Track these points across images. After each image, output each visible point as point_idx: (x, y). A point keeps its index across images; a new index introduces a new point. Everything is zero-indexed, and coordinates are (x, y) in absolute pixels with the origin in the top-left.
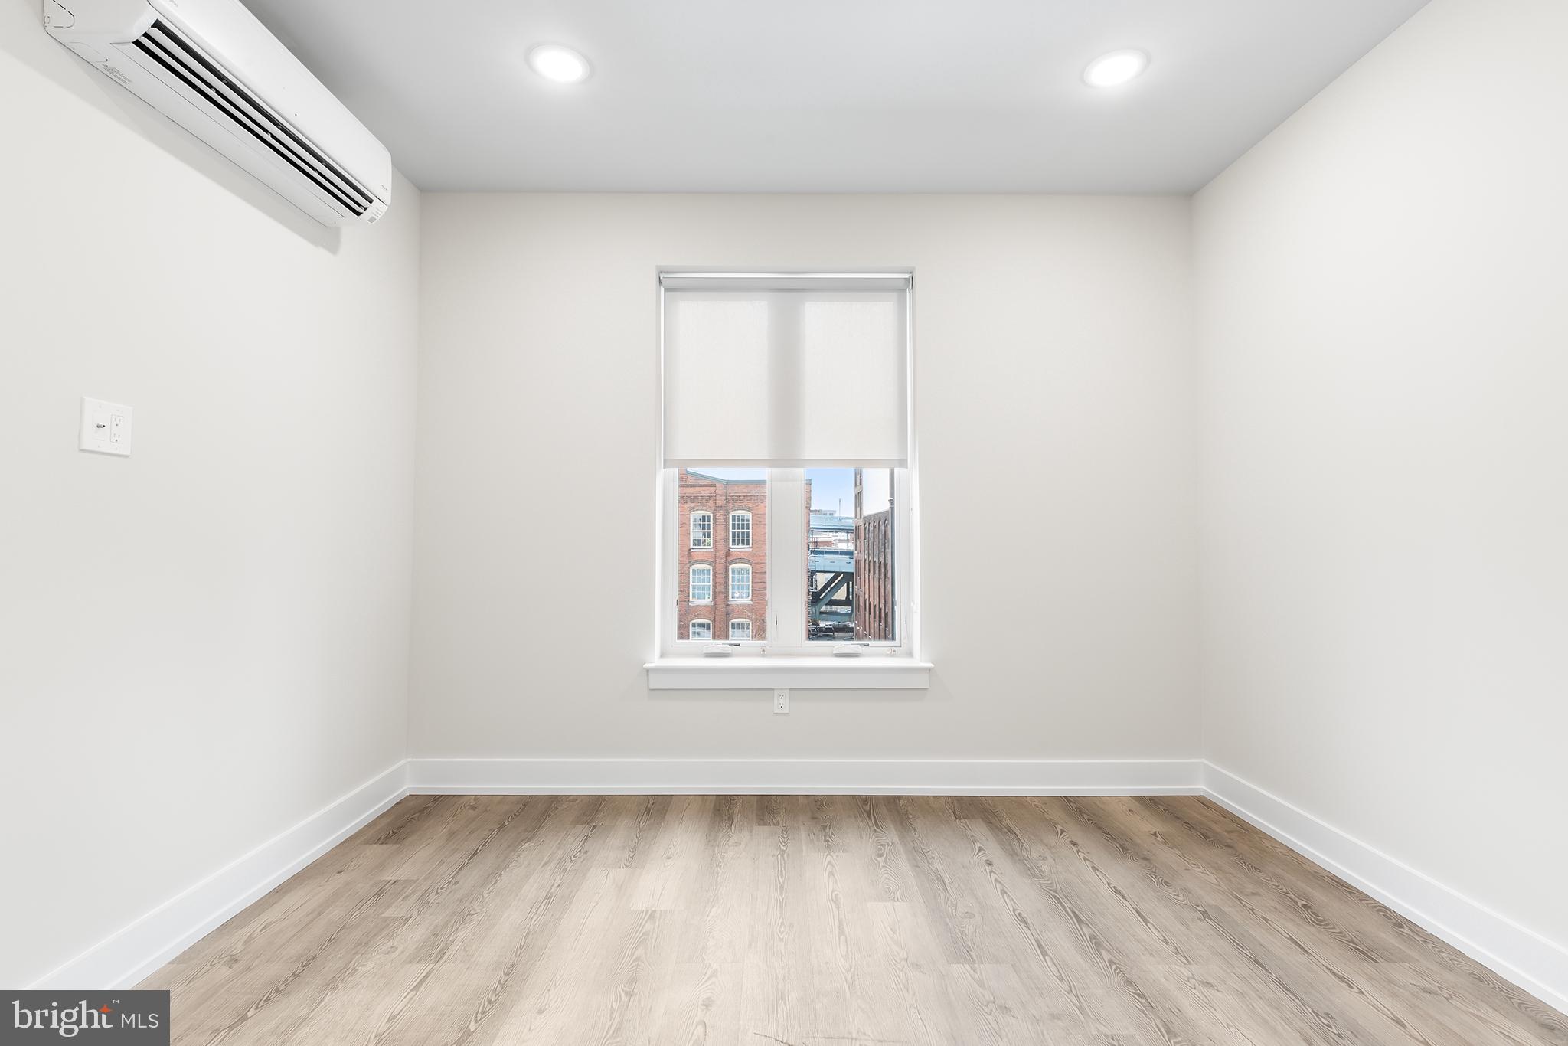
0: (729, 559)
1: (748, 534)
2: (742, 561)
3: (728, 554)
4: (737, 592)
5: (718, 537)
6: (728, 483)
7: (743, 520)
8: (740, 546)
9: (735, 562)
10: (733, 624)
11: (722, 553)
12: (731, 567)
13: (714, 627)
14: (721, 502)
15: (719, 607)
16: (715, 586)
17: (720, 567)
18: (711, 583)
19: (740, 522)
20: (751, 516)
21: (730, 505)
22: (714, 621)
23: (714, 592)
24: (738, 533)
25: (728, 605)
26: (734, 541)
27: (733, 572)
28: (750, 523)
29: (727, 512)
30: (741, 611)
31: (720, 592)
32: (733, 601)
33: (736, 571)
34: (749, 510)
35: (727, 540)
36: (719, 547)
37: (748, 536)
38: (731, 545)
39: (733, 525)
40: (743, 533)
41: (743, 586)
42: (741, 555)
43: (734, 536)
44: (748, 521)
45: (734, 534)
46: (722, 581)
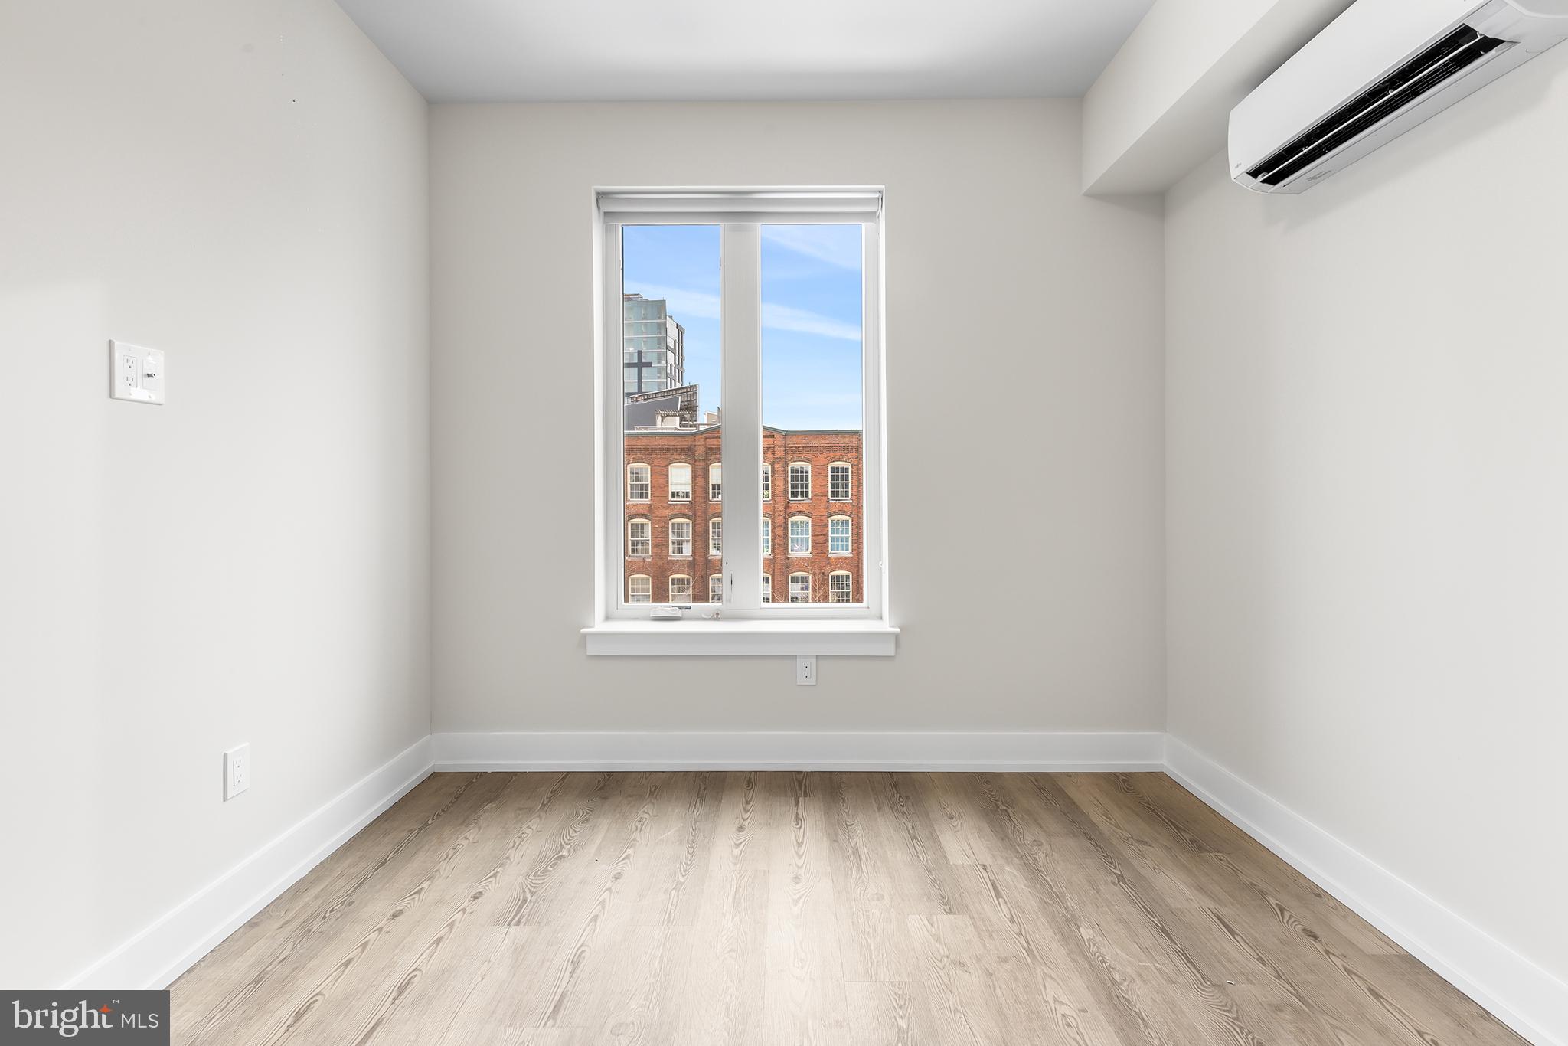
0: (789, 511)
1: (807, 486)
2: (801, 513)
3: (787, 506)
4: (796, 545)
5: (777, 489)
6: (787, 434)
7: (802, 472)
8: (799, 498)
9: (794, 514)
10: (792, 578)
11: (781, 506)
12: (790, 520)
13: (773, 581)
14: (780, 453)
15: (779, 561)
16: (773, 539)
17: (779, 520)
18: (770, 536)
19: (800, 474)
20: (810, 467)
21: (789, 457)
22: (773, 575)
23: (773, 545)
24: (797, 485)
25: (788, 558)
26: (792, 493)
27: (792, 525)
28: (810, 474)
29: (786, 464)
30: (801, 564)
31: (780, 545)
32: (792, 555)
33: (796, 524)
34: (809, 461)
35: (786, 491)
36: (778, 499)
37: (807, 488)
38: (790, 498)
39: (792, 477)
40: (802, 485)
41: (802, 539)
42: (800, 508)
43: (792, 488)
44: (807, 472)
45: (792, 485)
46: (781, 533)
